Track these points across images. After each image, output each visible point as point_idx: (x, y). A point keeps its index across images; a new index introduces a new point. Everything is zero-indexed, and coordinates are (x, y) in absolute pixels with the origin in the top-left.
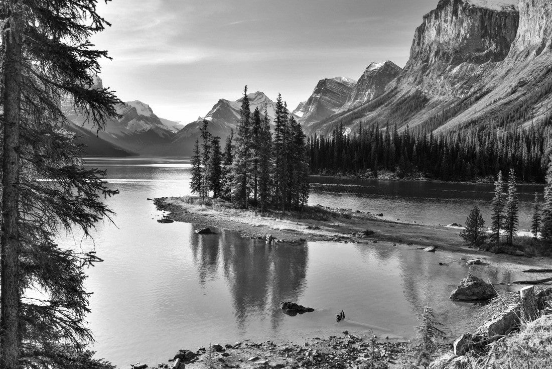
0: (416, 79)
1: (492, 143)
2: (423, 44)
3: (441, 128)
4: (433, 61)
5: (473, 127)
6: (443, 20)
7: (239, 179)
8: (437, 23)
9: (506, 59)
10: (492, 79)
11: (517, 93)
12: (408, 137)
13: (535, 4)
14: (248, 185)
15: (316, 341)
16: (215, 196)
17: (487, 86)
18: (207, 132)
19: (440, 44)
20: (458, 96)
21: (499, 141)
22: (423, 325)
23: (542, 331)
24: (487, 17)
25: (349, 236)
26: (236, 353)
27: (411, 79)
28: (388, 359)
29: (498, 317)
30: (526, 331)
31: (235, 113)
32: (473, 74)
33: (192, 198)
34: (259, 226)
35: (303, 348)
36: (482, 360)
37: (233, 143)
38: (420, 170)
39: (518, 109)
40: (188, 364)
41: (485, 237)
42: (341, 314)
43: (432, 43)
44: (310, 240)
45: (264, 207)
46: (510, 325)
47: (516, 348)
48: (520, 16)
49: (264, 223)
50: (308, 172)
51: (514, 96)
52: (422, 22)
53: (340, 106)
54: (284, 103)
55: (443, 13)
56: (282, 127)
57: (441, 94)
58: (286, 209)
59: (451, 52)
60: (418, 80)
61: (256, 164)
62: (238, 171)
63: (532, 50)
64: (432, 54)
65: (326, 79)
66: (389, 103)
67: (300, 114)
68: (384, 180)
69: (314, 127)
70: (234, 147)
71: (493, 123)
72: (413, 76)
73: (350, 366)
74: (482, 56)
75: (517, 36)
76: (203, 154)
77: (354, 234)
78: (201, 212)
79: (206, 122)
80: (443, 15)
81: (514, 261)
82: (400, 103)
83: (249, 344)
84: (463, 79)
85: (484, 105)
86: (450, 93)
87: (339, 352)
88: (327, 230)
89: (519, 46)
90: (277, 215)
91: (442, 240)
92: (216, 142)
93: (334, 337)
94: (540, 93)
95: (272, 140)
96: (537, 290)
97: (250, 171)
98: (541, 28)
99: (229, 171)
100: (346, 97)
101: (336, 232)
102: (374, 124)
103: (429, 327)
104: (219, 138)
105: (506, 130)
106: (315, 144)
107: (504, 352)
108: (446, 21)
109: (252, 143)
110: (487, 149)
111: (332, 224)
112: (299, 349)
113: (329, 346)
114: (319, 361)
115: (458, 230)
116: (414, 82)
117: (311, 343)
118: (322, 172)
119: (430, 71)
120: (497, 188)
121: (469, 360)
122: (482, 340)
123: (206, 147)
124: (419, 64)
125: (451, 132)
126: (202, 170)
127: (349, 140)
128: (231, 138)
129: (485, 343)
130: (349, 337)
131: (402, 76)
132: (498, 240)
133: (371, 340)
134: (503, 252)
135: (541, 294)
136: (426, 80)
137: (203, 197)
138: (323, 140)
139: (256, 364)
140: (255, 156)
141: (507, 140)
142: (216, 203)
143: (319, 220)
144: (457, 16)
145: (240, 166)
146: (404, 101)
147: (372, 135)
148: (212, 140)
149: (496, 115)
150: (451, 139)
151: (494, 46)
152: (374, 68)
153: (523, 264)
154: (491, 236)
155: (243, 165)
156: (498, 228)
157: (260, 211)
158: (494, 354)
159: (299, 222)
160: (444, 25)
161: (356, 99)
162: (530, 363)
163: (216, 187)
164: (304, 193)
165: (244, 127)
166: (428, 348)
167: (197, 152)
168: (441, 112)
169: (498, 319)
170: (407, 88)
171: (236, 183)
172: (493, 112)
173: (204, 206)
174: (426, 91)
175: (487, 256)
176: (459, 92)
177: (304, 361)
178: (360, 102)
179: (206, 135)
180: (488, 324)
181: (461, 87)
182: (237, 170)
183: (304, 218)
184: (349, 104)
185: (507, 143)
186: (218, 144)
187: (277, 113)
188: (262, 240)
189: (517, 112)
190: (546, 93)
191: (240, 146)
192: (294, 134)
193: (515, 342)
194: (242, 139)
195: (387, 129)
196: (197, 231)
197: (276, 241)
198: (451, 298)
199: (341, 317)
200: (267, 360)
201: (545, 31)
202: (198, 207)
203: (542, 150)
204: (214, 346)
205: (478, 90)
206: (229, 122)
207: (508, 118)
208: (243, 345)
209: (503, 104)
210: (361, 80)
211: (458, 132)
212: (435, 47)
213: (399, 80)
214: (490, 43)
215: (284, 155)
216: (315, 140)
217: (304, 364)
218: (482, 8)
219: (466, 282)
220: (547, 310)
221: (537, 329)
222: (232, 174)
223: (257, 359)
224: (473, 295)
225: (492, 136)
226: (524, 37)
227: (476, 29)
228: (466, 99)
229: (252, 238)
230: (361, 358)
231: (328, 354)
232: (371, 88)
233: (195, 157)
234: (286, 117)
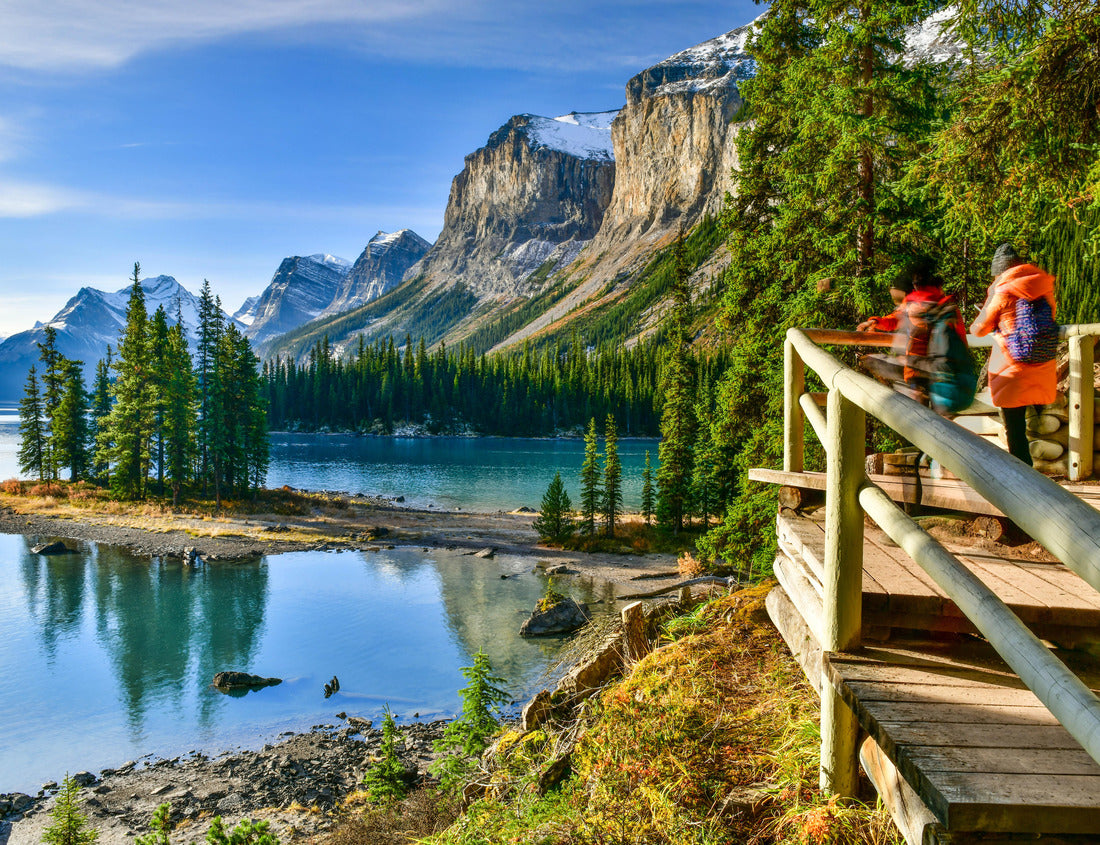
0: (455, 263)
1: (580, 373)
2: (466, 204)
3: (498, 347)
4: (483, 235)
5: (549, 346)
6: (497, 165)
7: (125, 444)
8: (489, 171)
9: (598, 237)
10: (577, 267)
11: (615, 291)
12: (445, 362)
13: (638, 151)
14: (145, 455)
15: (286, 739)
16: (74, 479)
17: (570, 280)
18: (56, 352)
19: (493, 205)
20: (525, 294)
21: (589, 370)
22: (472, 685)
23: (654, 674)
24: (567, 166)
25: (344, 539)
26: (124, 783)
27: (447, 263)
28: (418, 753)
29: (590, 657)
30: (631, 677)
31: (115, 315)
32: (547, 259)
33: (23, 484)
34: (169, 532)
35: (262, 756)
36: (566, 733)
37: (112, 374)
38: (466, 419)
39: (617, 317)
40: (17, 821)
41: (573, 528)
42: (333, 682)
43: (481, 204)
44: (272, 553)
45: (180, 495)
46: (608, 669)
47: (617, 707)
48: (617, 168)
49: (179, 525)
50: (266, 427)
51: (610, 297)
52: (463, 166)
53: (323, 306)
54: (214, 298)
55: (497, 154)
56: (212, 344)
57: (496, 290)
58: (223, 498)
59: (512, 221)
60: (458, 265)
61: (161, 413)
62: (124, 426)
63: (636, 225)
64: (482, 223)
65: (296, 257)
66: (411, 304)
67: (248, 320)
68: (406, 437)
69: (276, 345)
70: (114, 380)
71: (580, 339)
72: (450, 259)
73: (351, 775)
74: (561, 229)
75: (613, 201)
76: (46, 395)
77: (354, 537)
78: (44, 511)
79: (51, 332)
80: (498, 157)
81: (619, 565)
82: (430, 304)
83: (153, 762)
84: (531, 266)
85: (566, 310)
86: (511, 290)
87: (330, 753)
88: (303, 532)
89: (617, 216)
90: (205, 510)
91: (503, 537)
92: (74, 371)
93: (321, 726)
94: (648, 293)
95: (193, 369)
96: (647, 608)
97: (149, 427)
98: (647, 190)
99: (104, 429)
100: (333, 291)
101: (320, 533)
102: (384, 339)
103: (484, 687)
104: (81, 363)
105: (599, 352)
106: (277, 376)
107: (600, 715)
108: (502, 168)
109: (151, 373)
110: (572, 382)
111: (313, 520)
112: (253, 759)
113: (312, 744)
114: (292, 774)
115: (530, 518)
116: (453, 268)
117: (276, 744)
118: (292, 426)
119: (479, 251)
120: (589, 446)
121: (546, 736)
122: (567, 700)
123: (52, 381)
124: (459, 238)
125: (516, 354)
126: (45, 427)
127: (340, 367)
128: (106, 363)
129: (571, 704)
130: (349, 722)
131: (431, 258)
132: (592, 531)
133: (386, 724)
134: (601, 551)
135: (654, 615)
136: (473, 266)
137: (48, 481)
138: (292, 368)
139: (168, 799)
140: (158, 399)
141: (602, 368)
142: (77, 492)
143: (288, 515)
144: (519, 160)
145: (126, 418)
146: (435, 301)
147: (381, 359)
148: (66, 368)
149: (584, 327)
150: (516, 365)
151: (578, 216)
152: (383, 242)
153: (632, 568)
154: (582, 524)
155: (132, 416)
156: (592, 511)
157: (170, 503)
158: (585, 721)
159: (249, 519)
160: (500, 175)
161: (352, 294)
162: (637, 729)
163: (77, 459)
164: (258, 466)
165: (134, 342)
166: (482, 723)
167: (34, 392)
168: (499, 320)
169: (591, 662)
170: (441, 277)
171: (119, 452)
172: (580, 322)
173: (50, 500)
174: (473, 285)
175: (577, 558)
176: (526, 288)
177: (263, 779)
178: (360, 301)
179: (51, 357)
180: (575, 672)
181: (529, 280)
182: (121, 425)
183: (260, 512)
184: (340, 303)
185: (602, 372)
186: (79, 376)
187: (202, 316)
188: (175, 558)
189: (616, 323)
190: (658, 293)
191: (127, 379)
192: (236, 356)
193: (615, 697)
194: (129, 366)
195: (409, 348)
196: (34, 550)
197: (204, 558)
198: (521, 633)
199: (332, 688)
200: (190, 788)
201: (654, 195)
202: (38, 501)
203: (654, 383)
204: (77, 777)
205: (556, 285)
206: (104, 333)
207: (603, 331)
208: (140, 767)
209: (594, 310)
210: (361, 262)
211: (525, 355)
212: (485, 210)
213: (426, 265)
214: (572, 209)
215: (216, 396)
216: (278, 368)
217: (264, 785)
218: (560, 151)
219: (544, 603)
220: (663, 639)
221: (646, 673)
222: (109, 434)
223: (169, 789)
224: (557, 624)
225: (578, 361)
226: (623, 202)
227: (550, 184)
228: (537, 299)
229: (154, 556)
230: (371, 759)
231: (310, 760)
232: (378, 276)
233: (28, 401)
234: (220, 325)
